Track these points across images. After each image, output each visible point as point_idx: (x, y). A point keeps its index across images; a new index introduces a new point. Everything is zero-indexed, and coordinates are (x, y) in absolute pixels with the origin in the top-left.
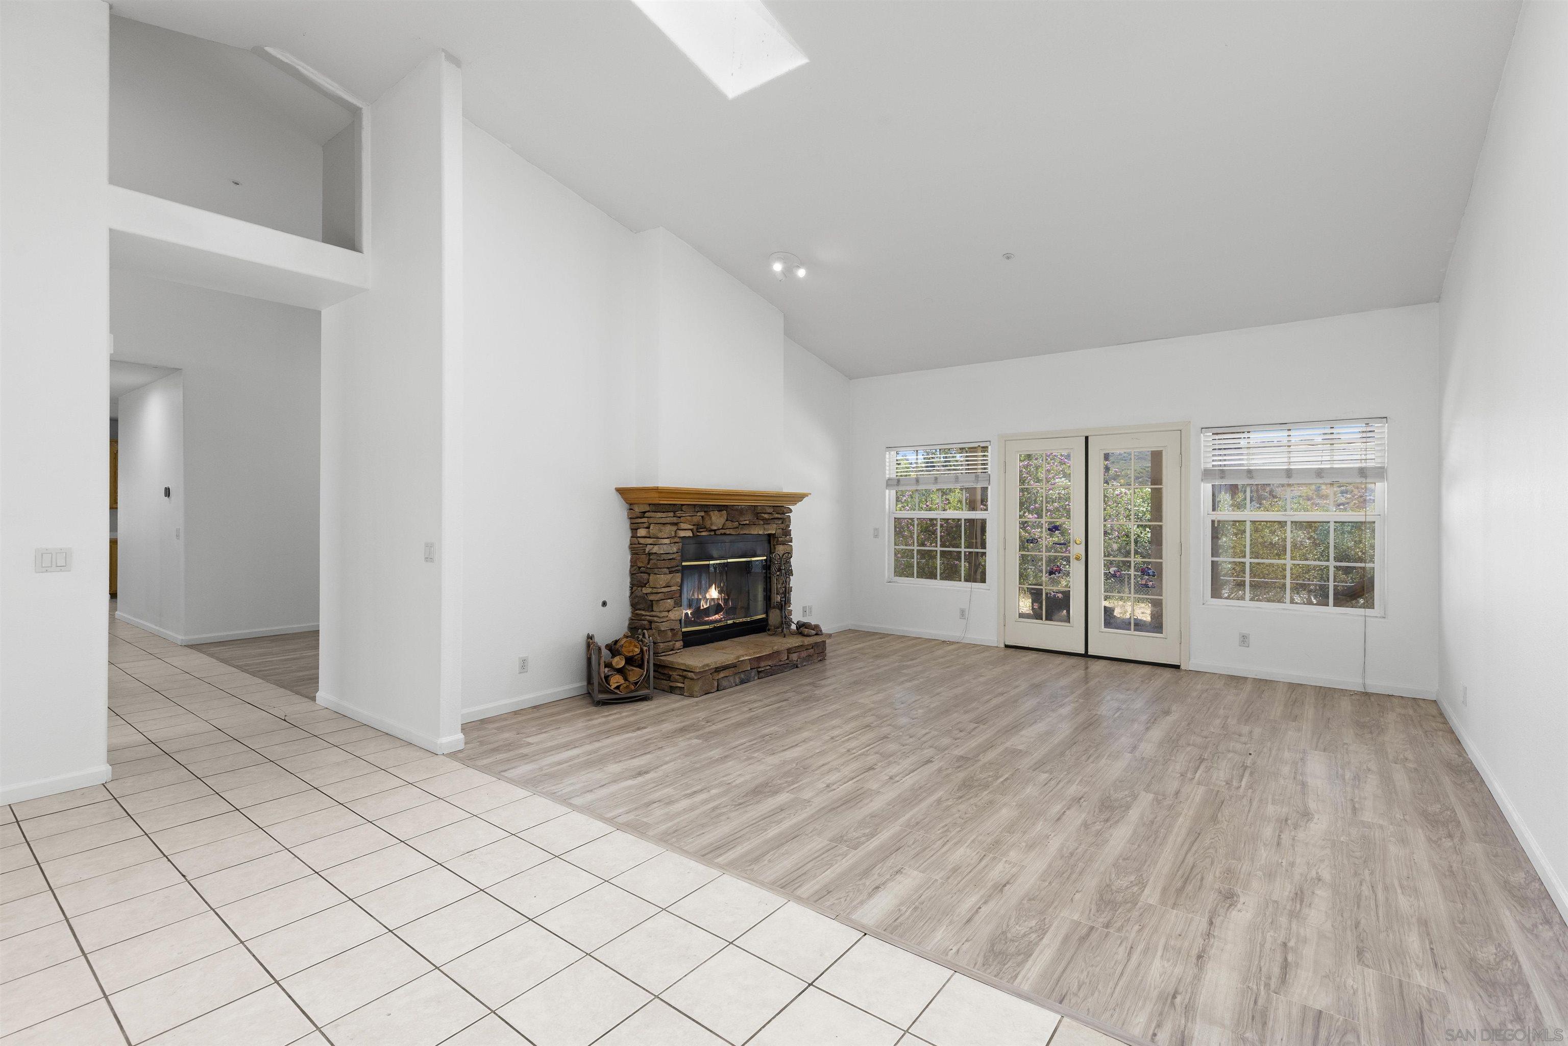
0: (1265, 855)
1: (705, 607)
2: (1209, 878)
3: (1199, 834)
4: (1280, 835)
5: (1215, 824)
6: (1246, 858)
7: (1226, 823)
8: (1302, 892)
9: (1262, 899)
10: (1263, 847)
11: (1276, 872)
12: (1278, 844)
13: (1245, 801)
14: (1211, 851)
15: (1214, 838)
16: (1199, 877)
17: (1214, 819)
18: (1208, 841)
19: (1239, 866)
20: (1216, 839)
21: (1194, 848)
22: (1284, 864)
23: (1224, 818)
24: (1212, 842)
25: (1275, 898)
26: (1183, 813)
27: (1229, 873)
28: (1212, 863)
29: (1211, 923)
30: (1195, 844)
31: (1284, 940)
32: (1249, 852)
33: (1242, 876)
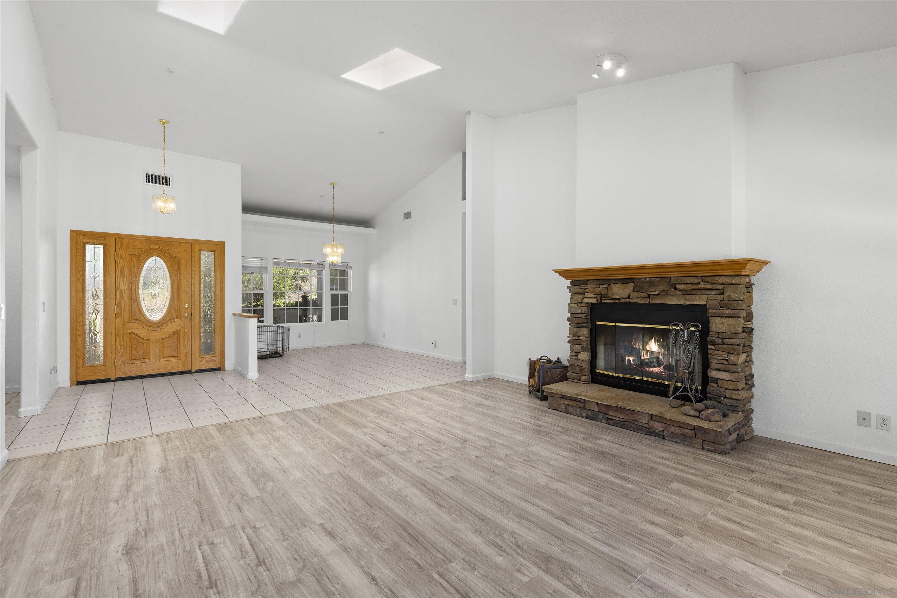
0: (154, 498)
1: (646, 357)
2: (177, 472)
3: (199, 489)
4: (147, 517)
5: (195, 500)
6: (164, 491)
7: (189, 505)
8: (127, 489)
9: (148, 477)
10: (157, 502)
11: (144, 492)
12: (147, 510)
13: (186, 532)
14: (186, 484)
15: (189, 491)
16: (183, 471)
17: (198, 503)
18: (191, 487)
19: (165, 485)
20: (188, 492)
21: (195, 480)
22: (140, 499)
23: (192, 508)
24: (188, 488)
25: (142, 480)
26: (220, 496)
27: (169, 479)
28: (181, 479)
29: (166, 460)
30: (197, 483)
31: (133, 468)
32: (164, 495)
33: (162, 481)
